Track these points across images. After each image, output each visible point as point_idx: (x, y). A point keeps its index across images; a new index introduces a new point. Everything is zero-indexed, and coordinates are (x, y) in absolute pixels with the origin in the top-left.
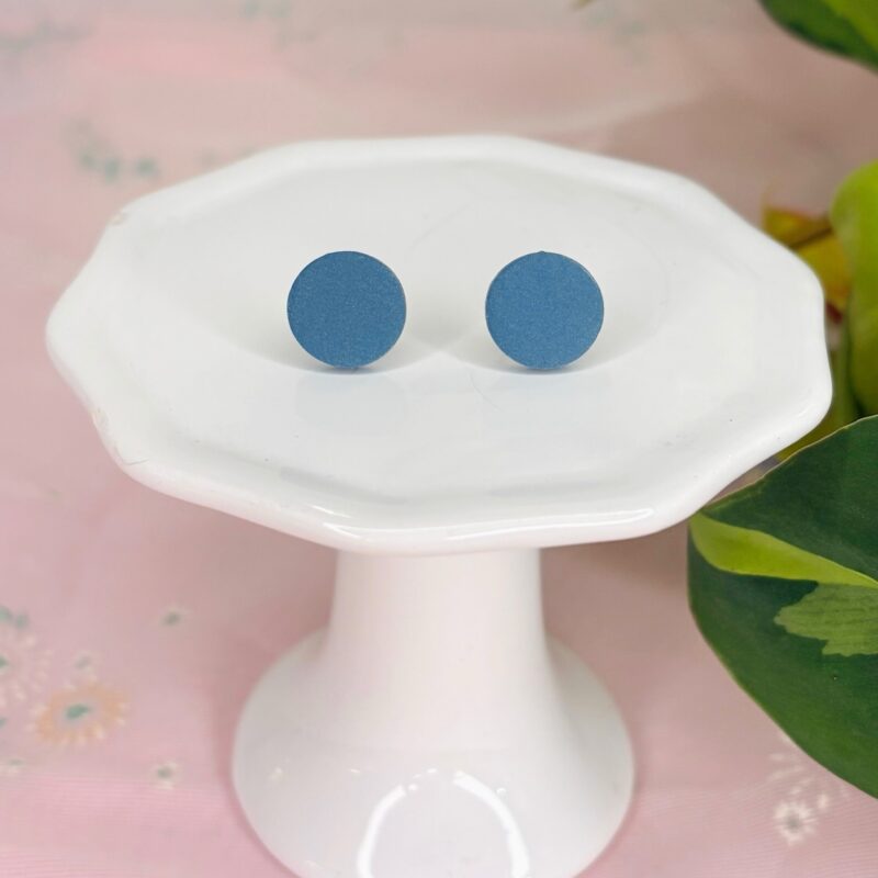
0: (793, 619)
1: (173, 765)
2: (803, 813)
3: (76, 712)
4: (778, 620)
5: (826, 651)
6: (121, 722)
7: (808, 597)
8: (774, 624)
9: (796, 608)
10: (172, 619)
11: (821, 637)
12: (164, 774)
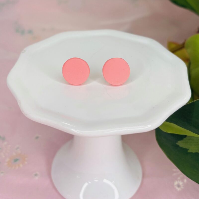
0: (180, 144)
1: (38, 173)
2: (181, 183)
3: (16, 160)
4: (177, 144)
5: (189, 151)
6: (26, 163)
7: (185, 139)
8: (176, 145)
9: (182, 141)
10: (37, 138)
11: (187, 148)
12: (36, 175)
